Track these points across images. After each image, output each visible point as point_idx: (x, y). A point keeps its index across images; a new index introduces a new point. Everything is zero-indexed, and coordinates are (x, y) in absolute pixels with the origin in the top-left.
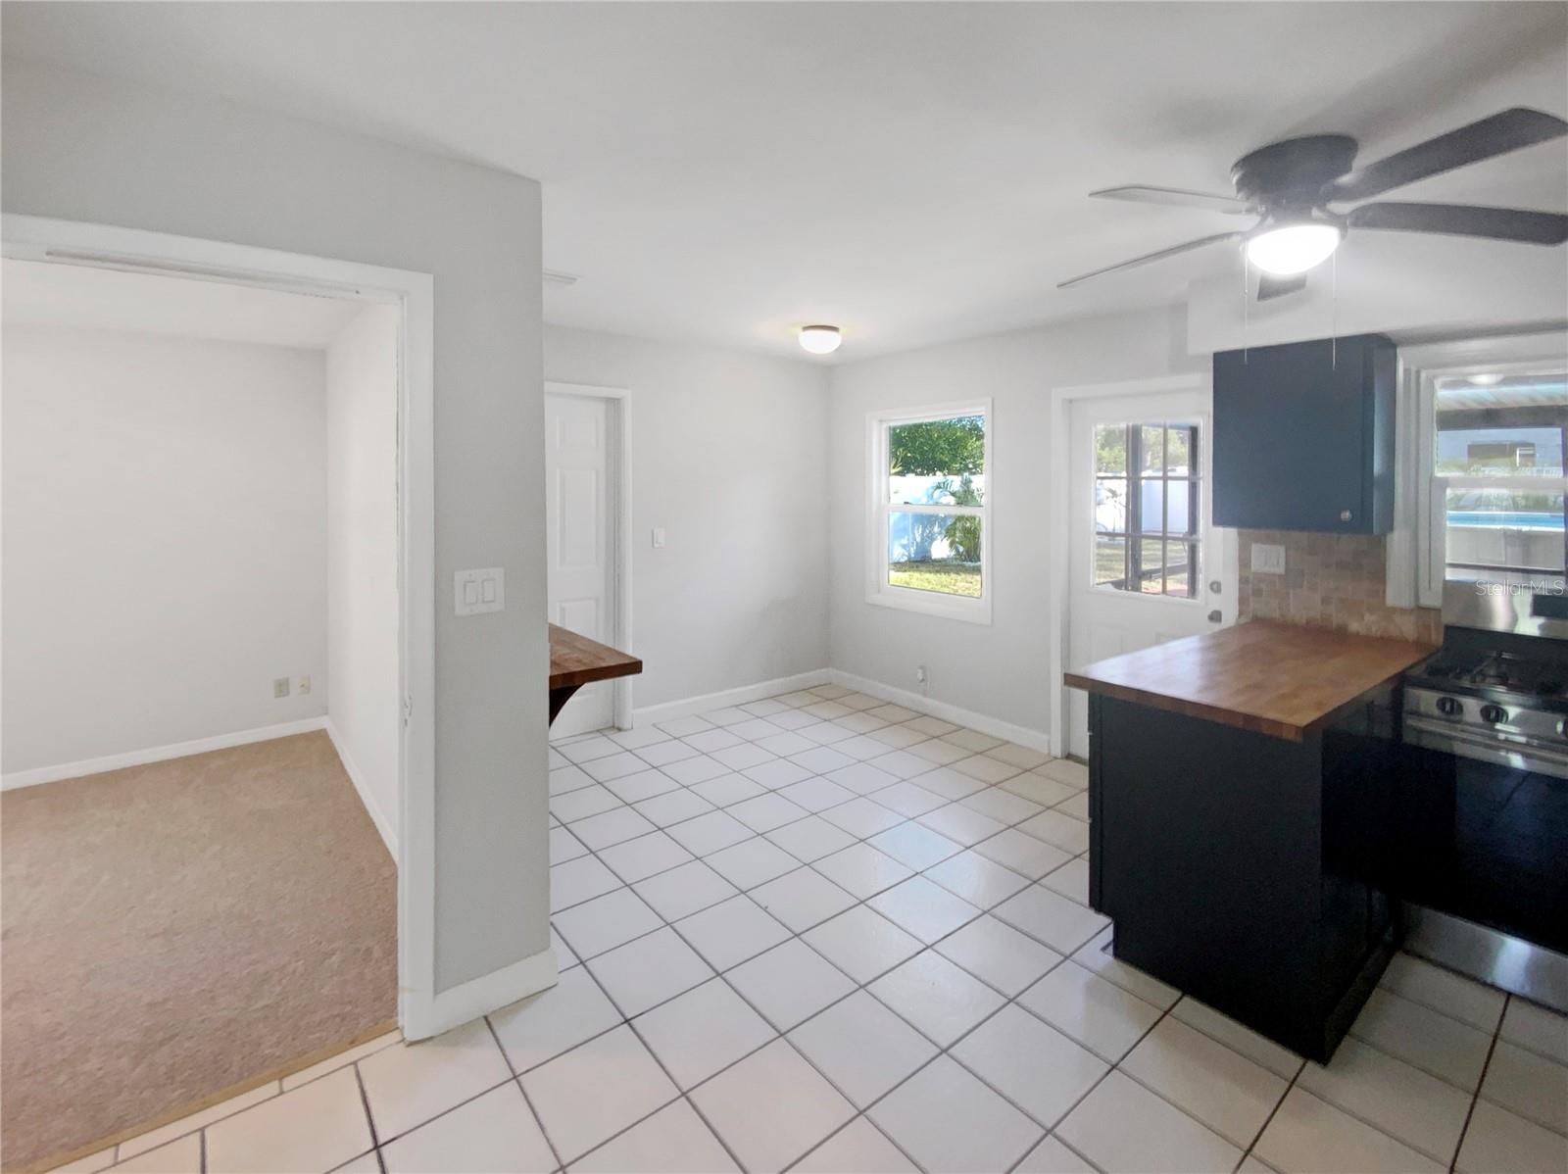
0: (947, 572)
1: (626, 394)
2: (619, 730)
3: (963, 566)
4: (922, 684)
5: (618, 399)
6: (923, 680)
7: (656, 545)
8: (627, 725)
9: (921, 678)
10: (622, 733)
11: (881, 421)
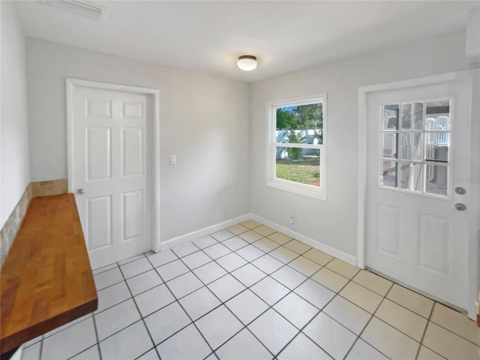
0: (288, 164)
1: (156, 92)
2: (154, 253)
3: (293, 161)
4: (292, 225)
5: (153, 94)
6: (293, 224)
7: (172, 164)
8: (156, 251)
9: (292, 223)
10: (155, 254)
11: (273, 106)
